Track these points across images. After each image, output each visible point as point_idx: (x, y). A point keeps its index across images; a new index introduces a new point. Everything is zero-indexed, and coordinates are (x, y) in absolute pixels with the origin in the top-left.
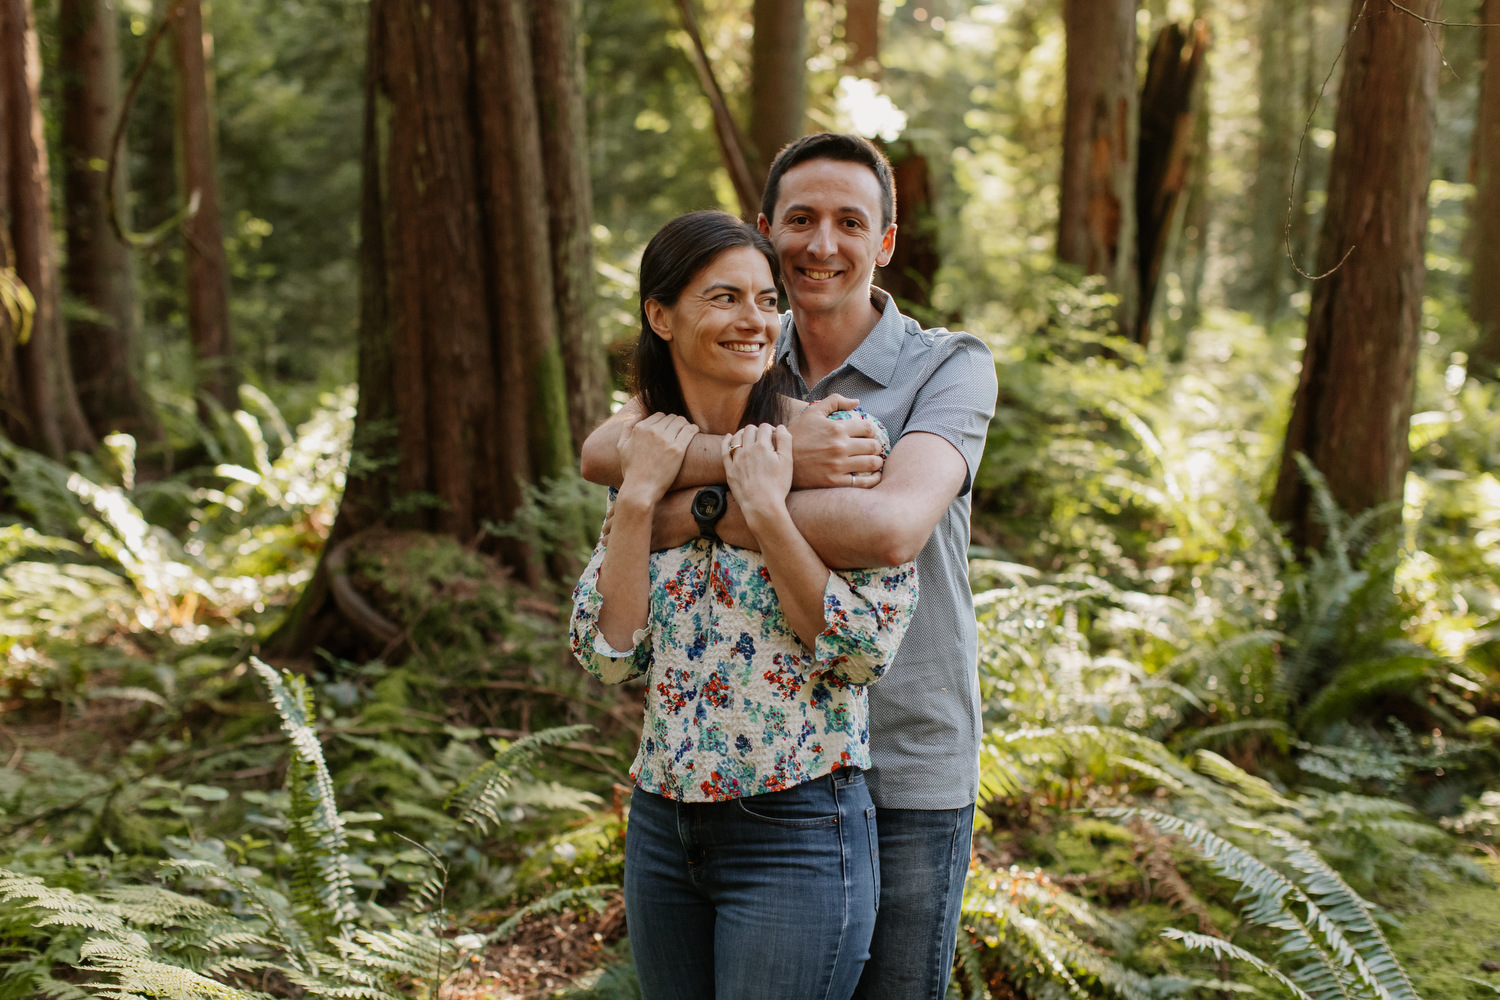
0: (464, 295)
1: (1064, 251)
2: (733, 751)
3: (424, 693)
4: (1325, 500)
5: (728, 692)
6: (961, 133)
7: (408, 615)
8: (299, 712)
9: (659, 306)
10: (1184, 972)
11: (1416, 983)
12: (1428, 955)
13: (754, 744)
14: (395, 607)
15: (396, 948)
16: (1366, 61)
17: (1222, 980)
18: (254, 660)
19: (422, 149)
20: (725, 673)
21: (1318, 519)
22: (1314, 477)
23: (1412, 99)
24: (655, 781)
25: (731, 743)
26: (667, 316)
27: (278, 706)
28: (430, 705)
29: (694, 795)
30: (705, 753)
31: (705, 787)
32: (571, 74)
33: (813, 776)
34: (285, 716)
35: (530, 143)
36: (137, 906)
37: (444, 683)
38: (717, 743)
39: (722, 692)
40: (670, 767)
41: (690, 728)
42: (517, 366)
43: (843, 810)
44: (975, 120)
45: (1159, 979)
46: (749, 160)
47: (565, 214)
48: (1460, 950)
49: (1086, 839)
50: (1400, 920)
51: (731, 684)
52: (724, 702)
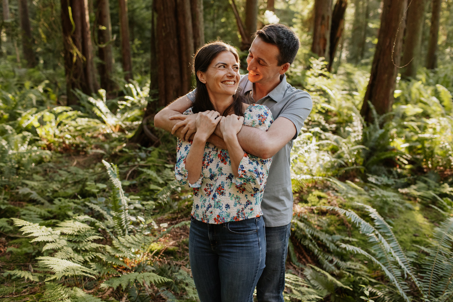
0: (174, 60)
1: (313, 50)
2: (224, 209)
3: (162, 154)
4: (374, 112)
5: (224, 191)
6: (291, 23)
7: (160, 135)
8: (115, 175)
9: (202, 73)
10: (340, 234)
11: (397, 239)
12: (400, 231)
13: (231, 206)
14: (157, 133)
15: (135, 241)
16: (390, 6)
17: (349, 237)
18: (103, 161)
19: (164, 25)
20: (224, 185)
21: (372, 116)
22: (372, 106)
23: (400, 16)
24: (200, 217)
25: (224, 206)
26: (204, 76)
27: (109, 174)
28: (164, 158)
29: (212, 222)
30: (216, 209)
31: (215, 219)
32: (200, 7)
33: (249, 218)
34: (111, 176)
35: (190, 24)
36: (67, 228)
37: (167, 152)
38: (219, 206)
39: (222, 191)
40: (205, 213)
41: (210, 201)
42: (186, 77)
43: (258, 228)
44: (294, 20)
45: (334, 236)
46: (244, 29)
47: (198, 41)
48: (408, 230)
49: (316, 196)
50: (393, 221)
51: (225, 188)
52: (222, 194)
